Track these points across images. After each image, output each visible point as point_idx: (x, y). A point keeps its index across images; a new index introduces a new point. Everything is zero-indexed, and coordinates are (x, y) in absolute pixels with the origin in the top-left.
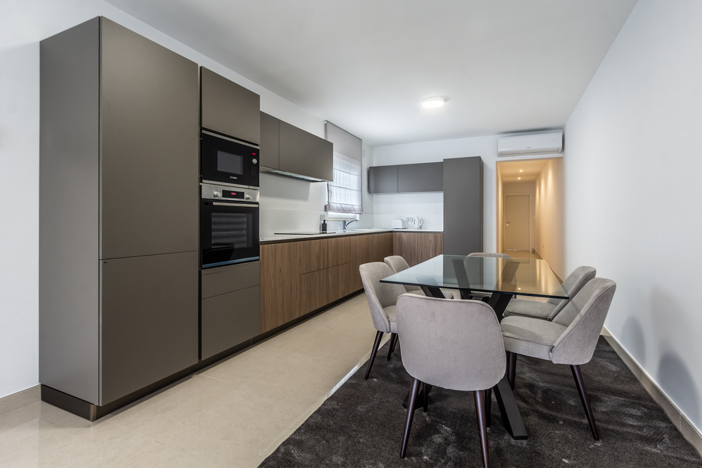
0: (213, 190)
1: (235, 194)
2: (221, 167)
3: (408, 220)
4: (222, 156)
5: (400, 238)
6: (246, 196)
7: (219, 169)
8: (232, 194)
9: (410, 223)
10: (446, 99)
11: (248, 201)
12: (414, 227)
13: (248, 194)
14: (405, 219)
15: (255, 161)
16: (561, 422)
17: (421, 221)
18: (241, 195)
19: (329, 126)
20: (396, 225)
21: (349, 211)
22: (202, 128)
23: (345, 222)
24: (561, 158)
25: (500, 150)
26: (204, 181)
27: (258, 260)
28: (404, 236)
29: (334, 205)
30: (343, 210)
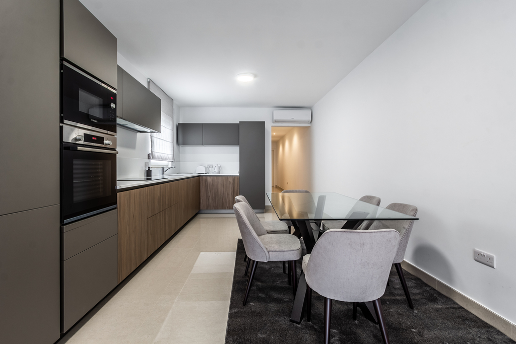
0: (75, 133)
1: (95, 139)
2: (82, 108)
3: (209, 166)
4: (83, 95)
5: (206, 181)
6: (105, 142)
7: (80, 110)
8: (93, 138)
9: (210, 169)
10: (255, 76)
11: (108, 146)
12: (214, 172)
13: (108, 139)
14: (207, 166)
15: (113, 105)
16: (388, 302)
17: (220, 167)
18: (100, 140)
19: (151, 83)
20: (200, 171)
21: (165, 159)
22: (62, 59)
23: (163, 168)
24: (309, 127)
25: (275, 118)
26: (66, 121)
27: (115, 208)
28: (209, 179)
29: (156, 154)
30: (162, 159)
